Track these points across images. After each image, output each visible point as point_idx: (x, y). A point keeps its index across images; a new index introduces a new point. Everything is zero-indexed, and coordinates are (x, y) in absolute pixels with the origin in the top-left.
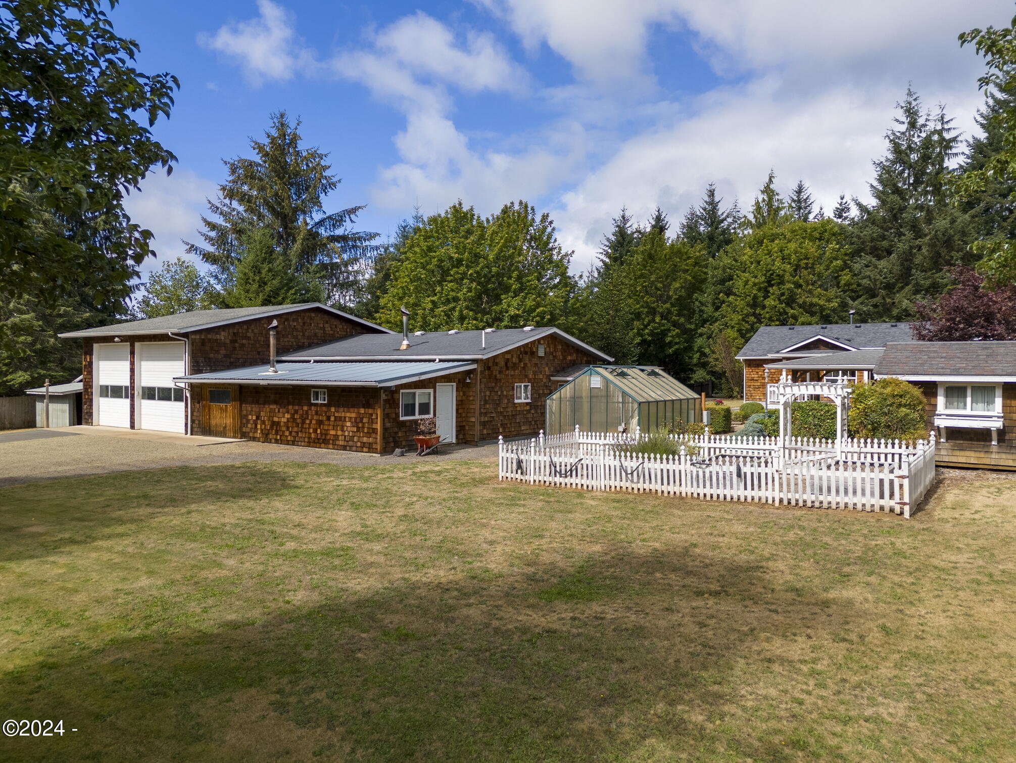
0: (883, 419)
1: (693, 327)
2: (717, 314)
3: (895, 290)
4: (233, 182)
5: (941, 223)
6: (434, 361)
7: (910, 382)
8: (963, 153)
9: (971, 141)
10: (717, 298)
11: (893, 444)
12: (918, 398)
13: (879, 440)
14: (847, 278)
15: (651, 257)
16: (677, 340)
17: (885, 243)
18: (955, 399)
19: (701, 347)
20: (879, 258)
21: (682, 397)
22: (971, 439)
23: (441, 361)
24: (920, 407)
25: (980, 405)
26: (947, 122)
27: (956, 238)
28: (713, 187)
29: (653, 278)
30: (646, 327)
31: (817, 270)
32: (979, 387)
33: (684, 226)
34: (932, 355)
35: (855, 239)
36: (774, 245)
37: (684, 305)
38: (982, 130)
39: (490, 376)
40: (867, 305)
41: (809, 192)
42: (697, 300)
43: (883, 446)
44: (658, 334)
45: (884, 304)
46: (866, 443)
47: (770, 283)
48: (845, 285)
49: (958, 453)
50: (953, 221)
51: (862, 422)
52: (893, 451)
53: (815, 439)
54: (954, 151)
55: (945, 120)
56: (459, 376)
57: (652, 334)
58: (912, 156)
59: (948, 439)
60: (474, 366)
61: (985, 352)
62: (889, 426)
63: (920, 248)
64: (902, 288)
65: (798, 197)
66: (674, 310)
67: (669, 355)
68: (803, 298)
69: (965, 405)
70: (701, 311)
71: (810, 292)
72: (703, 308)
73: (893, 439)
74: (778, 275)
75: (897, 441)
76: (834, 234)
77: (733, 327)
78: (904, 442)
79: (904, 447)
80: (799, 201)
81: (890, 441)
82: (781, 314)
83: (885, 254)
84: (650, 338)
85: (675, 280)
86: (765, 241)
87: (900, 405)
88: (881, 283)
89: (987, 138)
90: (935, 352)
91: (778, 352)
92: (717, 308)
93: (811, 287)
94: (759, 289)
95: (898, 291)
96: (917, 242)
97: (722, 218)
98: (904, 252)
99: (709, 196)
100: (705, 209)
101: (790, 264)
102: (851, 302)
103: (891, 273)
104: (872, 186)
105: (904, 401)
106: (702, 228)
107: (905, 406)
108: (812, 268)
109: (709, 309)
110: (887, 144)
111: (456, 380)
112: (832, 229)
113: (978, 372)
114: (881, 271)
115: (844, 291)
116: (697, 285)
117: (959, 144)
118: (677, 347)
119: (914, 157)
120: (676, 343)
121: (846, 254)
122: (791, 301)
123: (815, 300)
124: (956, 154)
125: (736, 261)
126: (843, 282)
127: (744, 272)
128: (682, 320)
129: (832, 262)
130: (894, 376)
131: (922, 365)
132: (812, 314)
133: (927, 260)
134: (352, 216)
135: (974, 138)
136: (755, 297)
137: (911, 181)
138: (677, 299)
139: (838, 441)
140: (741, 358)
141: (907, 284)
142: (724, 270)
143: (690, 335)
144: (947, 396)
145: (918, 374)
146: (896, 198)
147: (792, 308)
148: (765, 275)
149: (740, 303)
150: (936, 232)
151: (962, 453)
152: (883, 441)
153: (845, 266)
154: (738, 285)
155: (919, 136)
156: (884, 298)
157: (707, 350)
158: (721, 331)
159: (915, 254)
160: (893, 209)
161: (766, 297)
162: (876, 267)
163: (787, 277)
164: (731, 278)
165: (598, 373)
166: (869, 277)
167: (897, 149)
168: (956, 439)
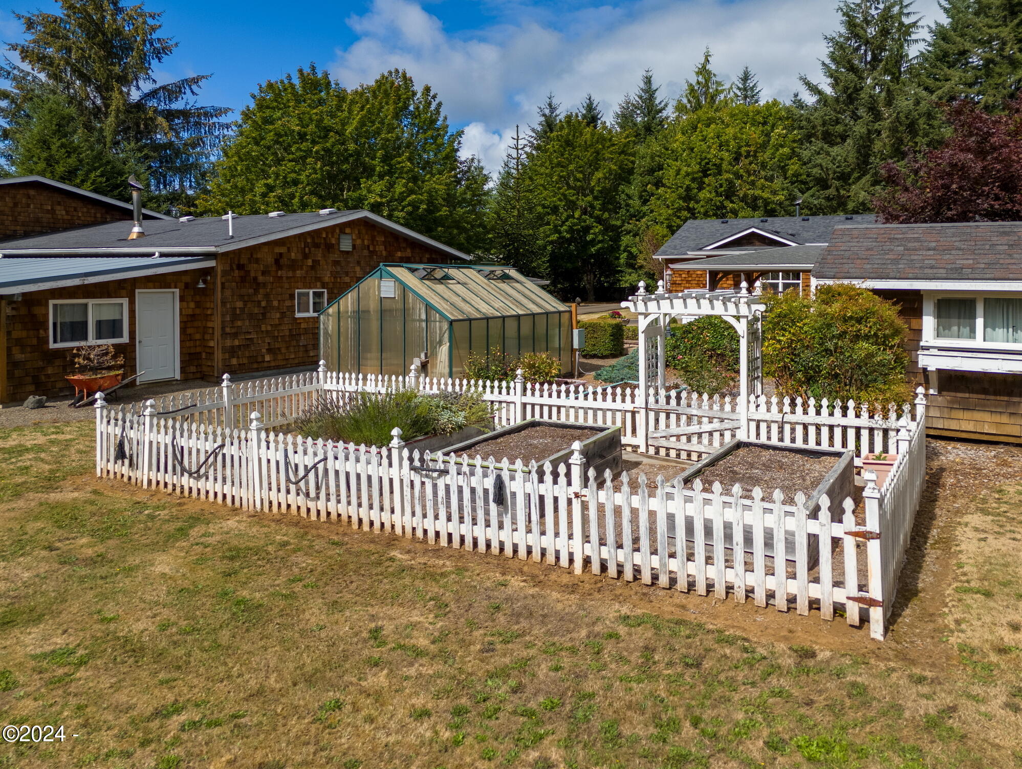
0: (826, 363)
1: (619, 223)
2: (645, 208)
3: (851, 181)
4: (34, 41)
5: (904, 103)
6: (150, 255)
7: (876, 292)
8: (924, 40)
9: (933, 26)
10: (645, 191)
11: (845, 410)
12: (891, 324)
13: (818, 399)
14: (796, 167)
15: (568, 143)
16: (600, 238)
17: (839, 128)
18: (956, 321)
19: (627, 246)
20: (832, 144)
21: (536, 310)
22: (985, 391)
23: (162, 255)
24: (897, 341)
25: (1000, 332)
26: (906, 6)
27: (921, 121)
28: (650, 74)
29: (571, 167)
30: (563, 222)
31: (760, 159)
32: (998, 300)
33: (618, 116)
34: (910, 245)
35: (804, 123)
36: (709, 130)
37: (609, 199)
38: (945, 15)
39: (243, 280)
40: (819, 198)
41: (755, 79)
42: (623, 192)
43: (825, 411)
44: (578, 230)
45: (839, 197)
46: (793, 404)
47: (705, 172)
48: (793, 175)
49: (960, 414)
50: (917, 103)
51: (785, 367)
52: (844, 422)
53: (700, 395)
54: (914, 37)
55: (904, 4)
56: (187, 279)
57: (571, 230)
58: (869, 31)
59: (940, 391)
60: (211, 263)
61: (1005, 240)
62: (836, 376)
63: (879, 133)
64: (859, 178)
65: (744, 84)
66: (597, 204)
67: (592, 256)
68: (743, 190)
69: (973, 331)
70: (628, 205)
71: (753, 183)
72: (631, 202)
73: (845, 400)
74: (715, 165)
75: (851, 404)
76: (780, 119)
77: (662, 223)
78: (865, 407)
79: (865, 415)
80: (745, 89)
81: (838, 403)
82: (718, 208)
83: (839, 140)
84: (568, 236)
85: (597, 169)
86: (699, 125)
87: (857, 337)
88: (835, 173)
89: (951, 24)
90: (917, 240)
91: (701, 249)
92: (645, 202)
93: (752, 178)
94: (693, 180)
95: (854, 183)
96: (876, 126)
97: (659, 107)
98: (861, 137)
99: (646, 83)
100: (640, 97)
101: (728, 151)
102: (799, 194)
103: (845, 161)
104: (824, 64)
105: (864, 330)
106: (639, 119)
107: (867, 337)
108: (755, 156)
109: (636, 203)
110: (840, 17)
111: (182, 285)
112: (777, 113)
113: (998, 275)
114: (834, 159)
115: (792, 183)
116: (625, 175)
117: (920, 30)
118: (600, 245)
119: (872, 31)
120: (600, 242)
121: (794, 141)
122: (730, 194)
123: (758, 192)
124: (916, 41)
125: (667, 149)
126: (790, 172)
127: (676, 160)
128: (606, 215)
129: (778, 150)
130: (846, 282)
131: (895, 262)
132: (755, 208)
133: (888, 148)
134: (194, 87)
135: (936, 23)
136: (688, 189)
137: (869, 58)
138: (600, 192)
139: (742, 399)
140: (660, 258)
141: (864, 175)
142: (652, 158)
143: (616, 234)
144: (939, 316)
145: (888, 277)
146: (852, 76)
147: (732, 202)
148: (700, 164)
149: (670, 196)
150: (898, 113)
151: (967, 415)
152: (825, 402)
153: (793, 154)
154: (669, 175)
155: (876, 8)
156: (838, 190)
157: (634, 250)
158: (648, 227)
159: (873, 139)
160: (848, 88)
161: (700, 189)
162: (828, 154)
163: (725, 166)
164: (660, 168)
165: (392, 276)
166: (821, 165)
167: (851, 24)
168: (957, 390)
